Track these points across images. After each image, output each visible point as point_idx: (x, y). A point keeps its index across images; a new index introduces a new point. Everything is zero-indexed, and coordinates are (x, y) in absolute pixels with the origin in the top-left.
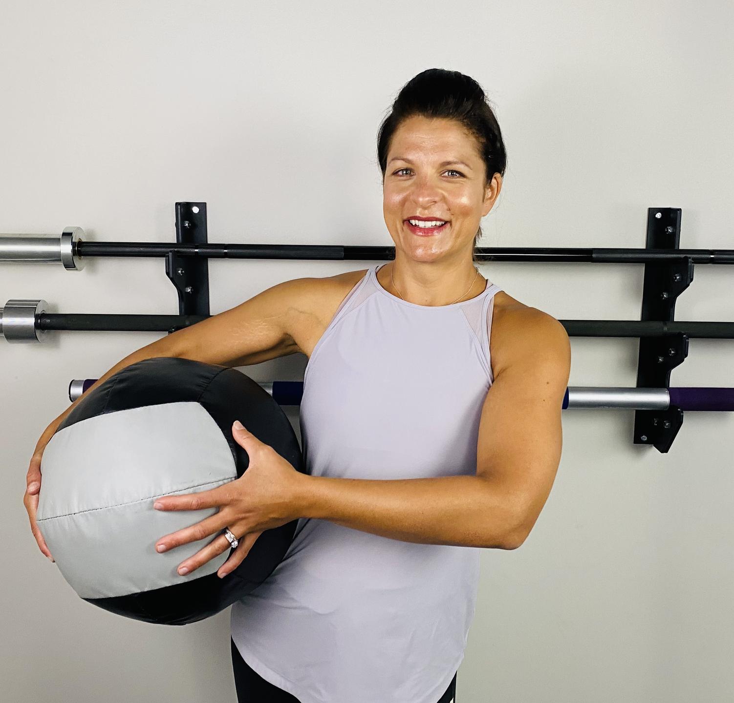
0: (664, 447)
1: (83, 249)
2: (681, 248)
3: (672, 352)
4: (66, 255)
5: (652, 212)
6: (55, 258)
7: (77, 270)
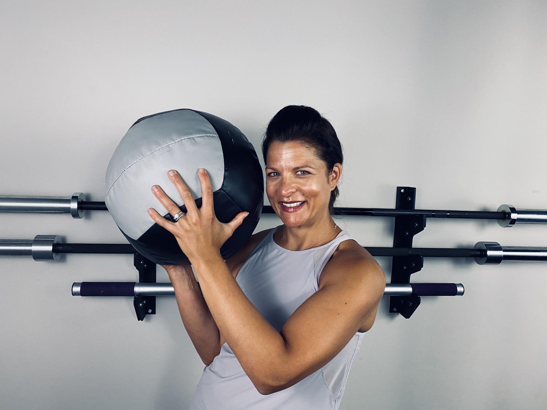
0: (407, 315)
1: (84, 206)
2: (415, 209)
3: (414, 265)
4: (74, 210)
5: (399, 189)
6: (67, 211)
7: (80, 218)
